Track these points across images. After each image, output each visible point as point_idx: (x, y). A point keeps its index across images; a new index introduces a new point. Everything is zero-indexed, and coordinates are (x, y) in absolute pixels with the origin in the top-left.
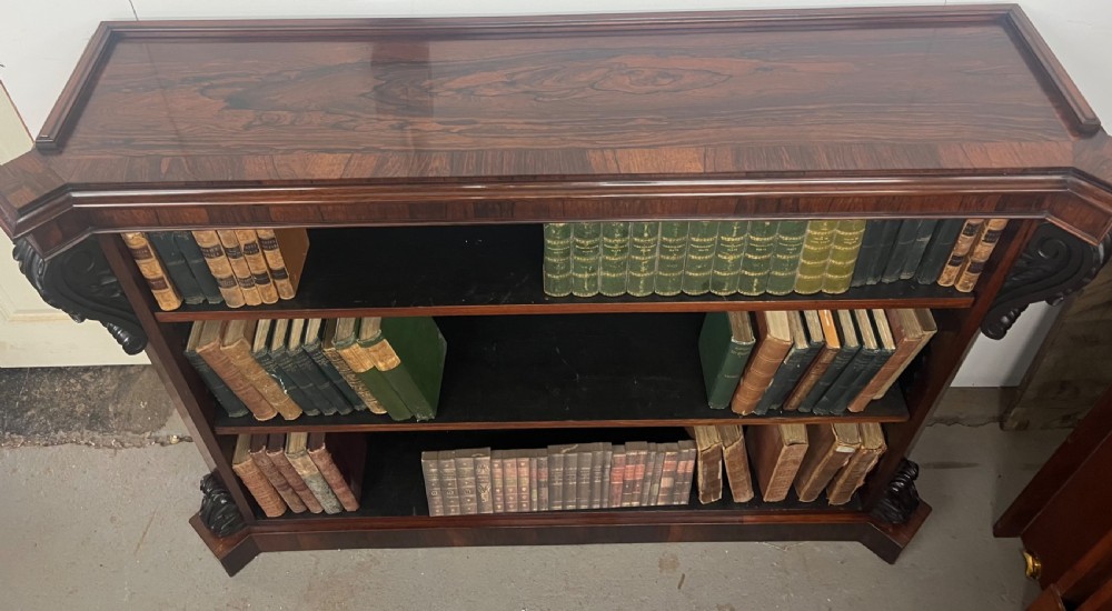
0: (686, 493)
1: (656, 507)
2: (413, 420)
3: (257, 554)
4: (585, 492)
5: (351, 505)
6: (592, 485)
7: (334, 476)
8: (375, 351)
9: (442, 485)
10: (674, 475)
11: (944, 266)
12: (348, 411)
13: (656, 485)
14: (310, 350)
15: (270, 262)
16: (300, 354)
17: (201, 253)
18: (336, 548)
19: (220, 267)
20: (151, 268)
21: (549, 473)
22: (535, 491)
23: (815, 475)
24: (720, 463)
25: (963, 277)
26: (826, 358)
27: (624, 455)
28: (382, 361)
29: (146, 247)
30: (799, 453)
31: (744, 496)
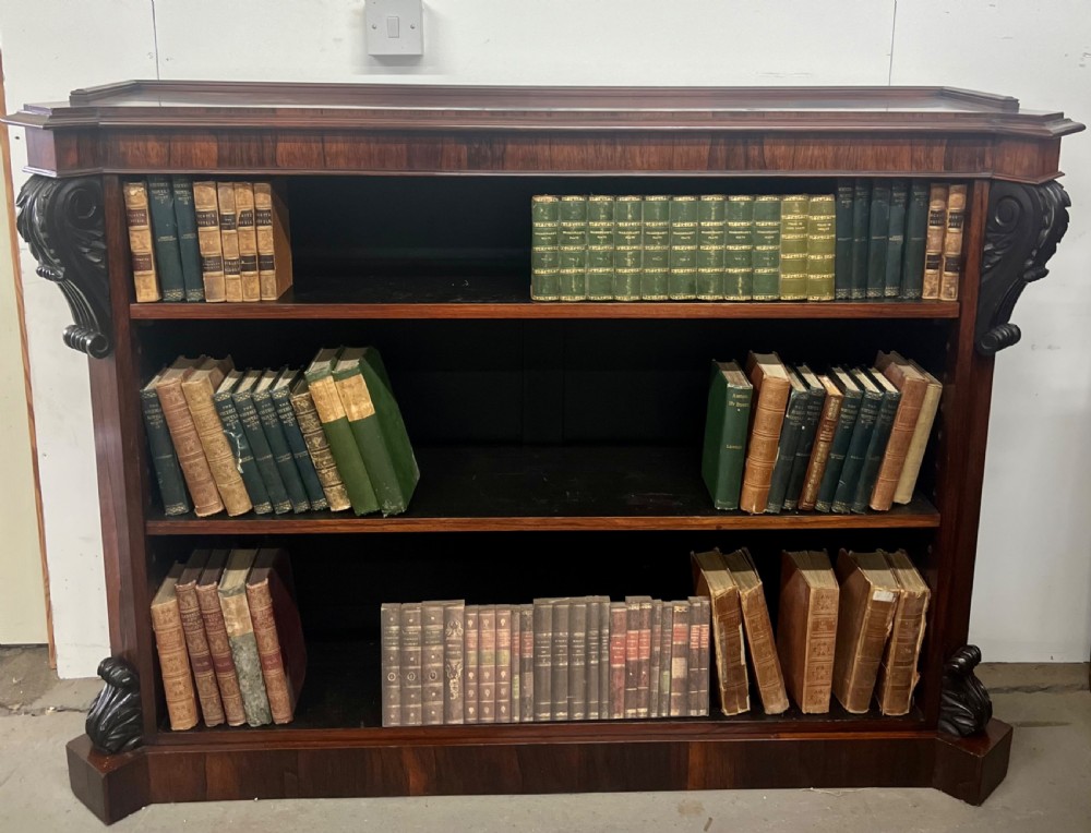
0: (705, 701)
1: (669, 718)
2: (378, 514)
3: (146, 805)
4: (579, 686)
5: (283, 715)
6: (587, 667)
7: (271, 646)
8: (350, 386)
9: (403, 658)
10: (686, 651)
11: (923, 272)
12: (304, 507)
13: (666, 673)
14: (278, 396)
15: (261, 244)
16: (266, 400)
17: (197, 220)
18: (250, 798)
19: (212, 241)
20: (141, 241)
21: (535, 639)
22: (517, 677)
23: (858, 657)
24: (740, 627)
25: (943, 282)
26: (831, 411)
27: (625, 610)
28: (356, 404)
29: (144, 211)
30: (831, 611)
31: (776, 705)
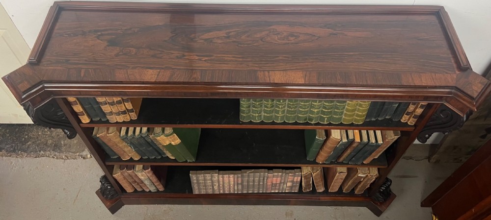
0: (297, 188)
1: (285, 193)
2: (186, 162)
3: (123, 205)
4: (256, 187)
5: (161, 188)
6: (259, 184)
7: (154, 179)
8: (170, 138)
9: (198, 183)
10: (293, 182)
11: (403, 115)
12: (159, 157)
13: (285, 185)
14: (143, 136)
15: (127, 107)
16: (140, 138)
17: (98, 103)
18: (155, 204)
19: (106, 109)
20: (78, 108)
21: (242, 180)
22: (236, 186)
23: (349, 183)
24: (311, 178)
25: (411, 119)
26: (355, 145)
27: (272, 175)
28: (173, 141)
29: (75, 101)
30: (344, 176)
31: (321, 189)
